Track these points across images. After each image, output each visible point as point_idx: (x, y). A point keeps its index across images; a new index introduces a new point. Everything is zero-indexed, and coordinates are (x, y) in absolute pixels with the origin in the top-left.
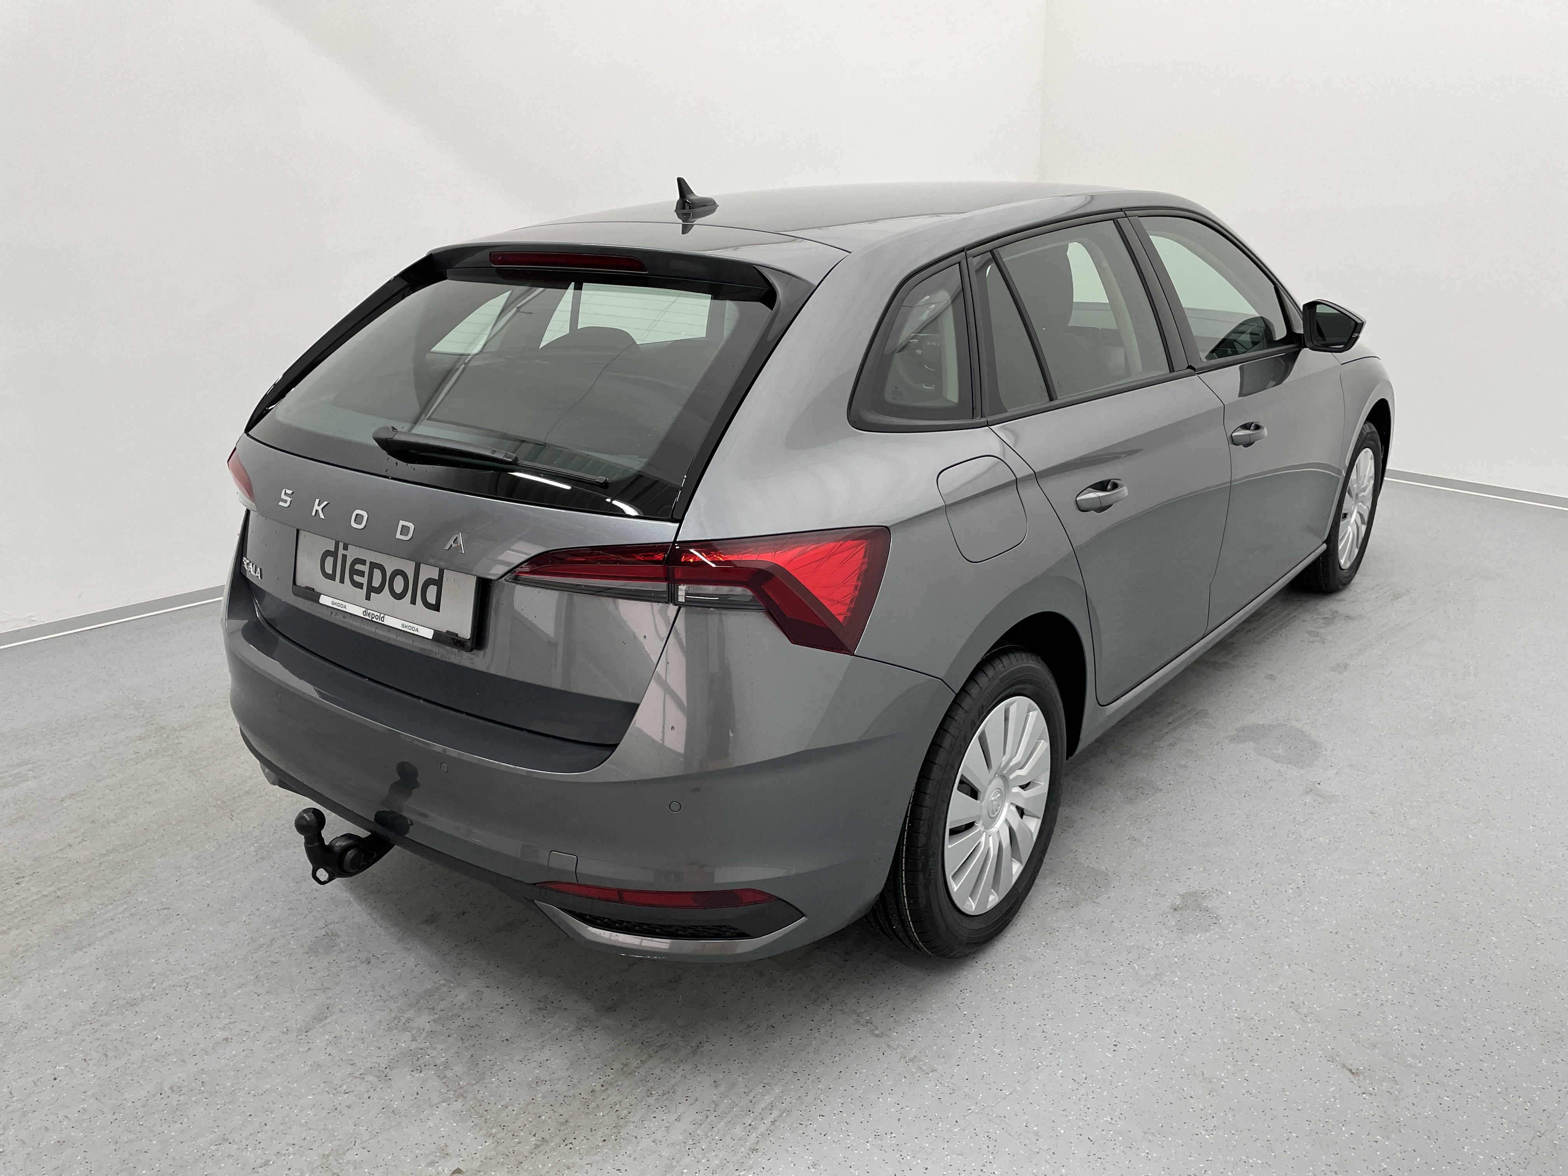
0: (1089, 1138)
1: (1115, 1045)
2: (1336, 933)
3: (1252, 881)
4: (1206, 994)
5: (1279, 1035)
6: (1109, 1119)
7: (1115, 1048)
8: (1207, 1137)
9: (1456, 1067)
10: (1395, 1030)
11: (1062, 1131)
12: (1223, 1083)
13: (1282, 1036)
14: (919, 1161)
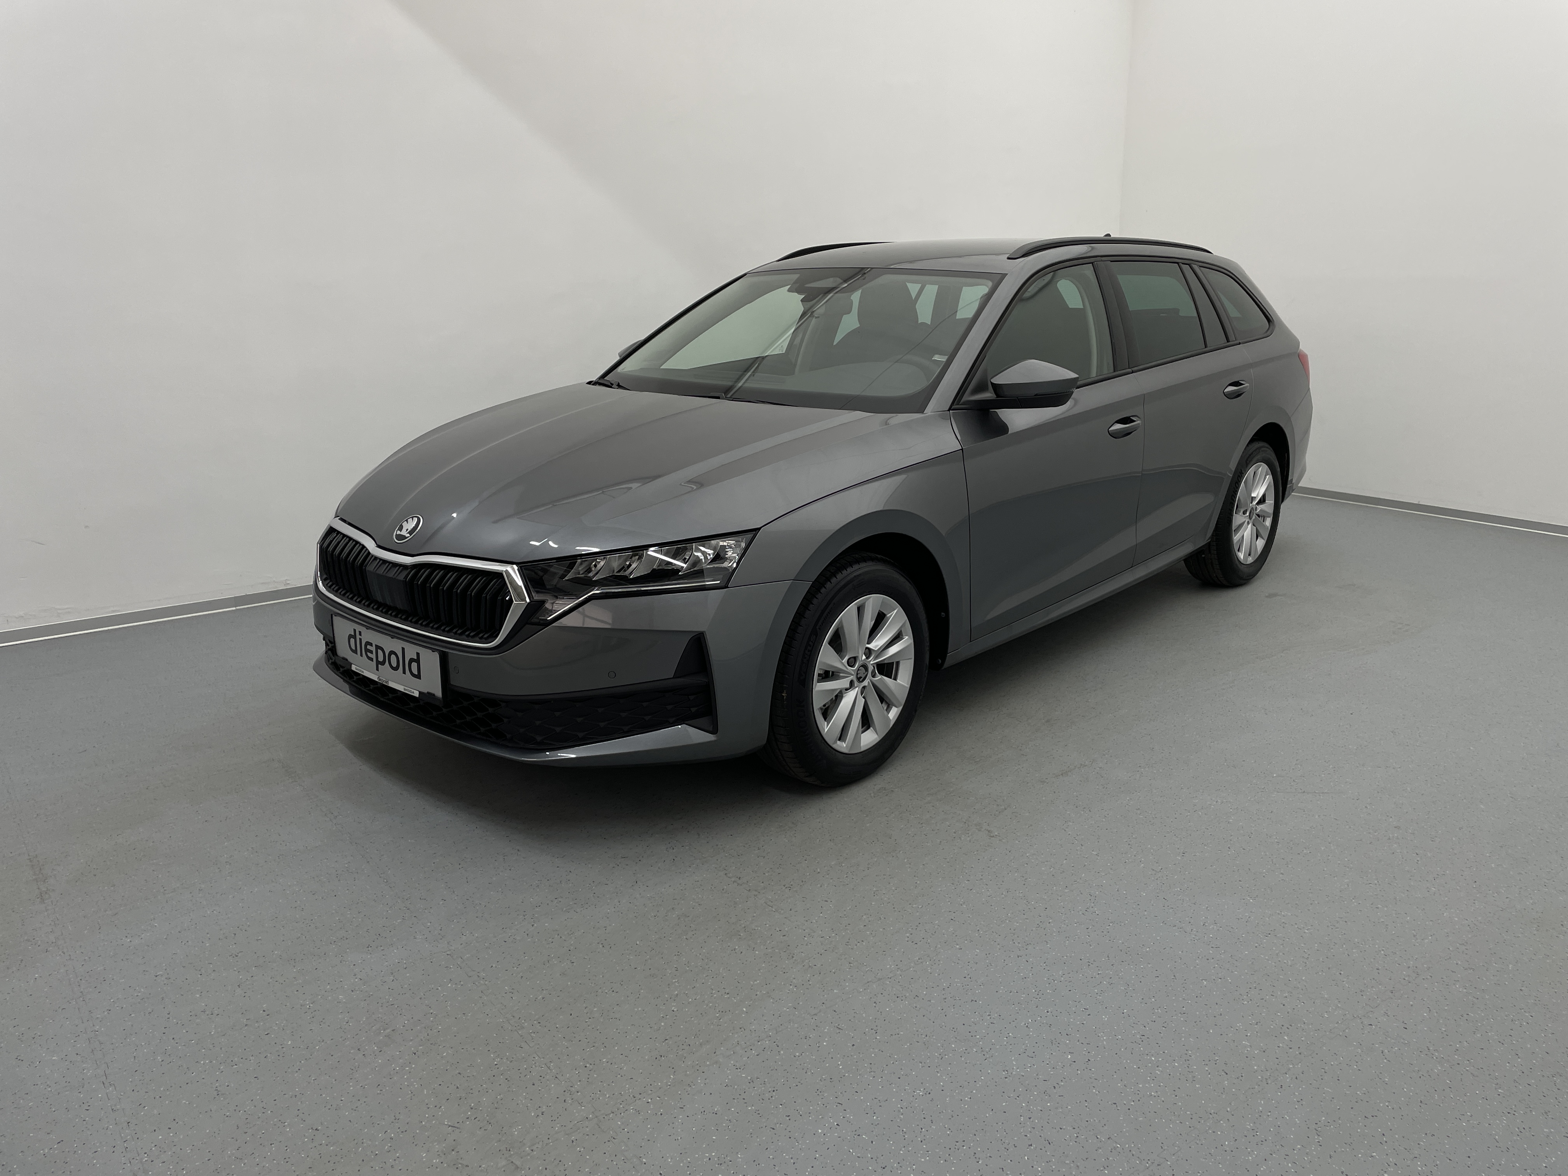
0: (1164, 898)
1: (1184, 853)
2: (1357, 800)
3: (1293, 769)
4: (1253, 829)
5: (1308, 852)
6: (1179, 890)
7: (1183, 854)
8: (1251, 901)
9: (1443, 873)
10: (1398, 852)
11: (1144, 894)
12: (1264, 875)
13: (1310, 853)
14: (1041, 905)
